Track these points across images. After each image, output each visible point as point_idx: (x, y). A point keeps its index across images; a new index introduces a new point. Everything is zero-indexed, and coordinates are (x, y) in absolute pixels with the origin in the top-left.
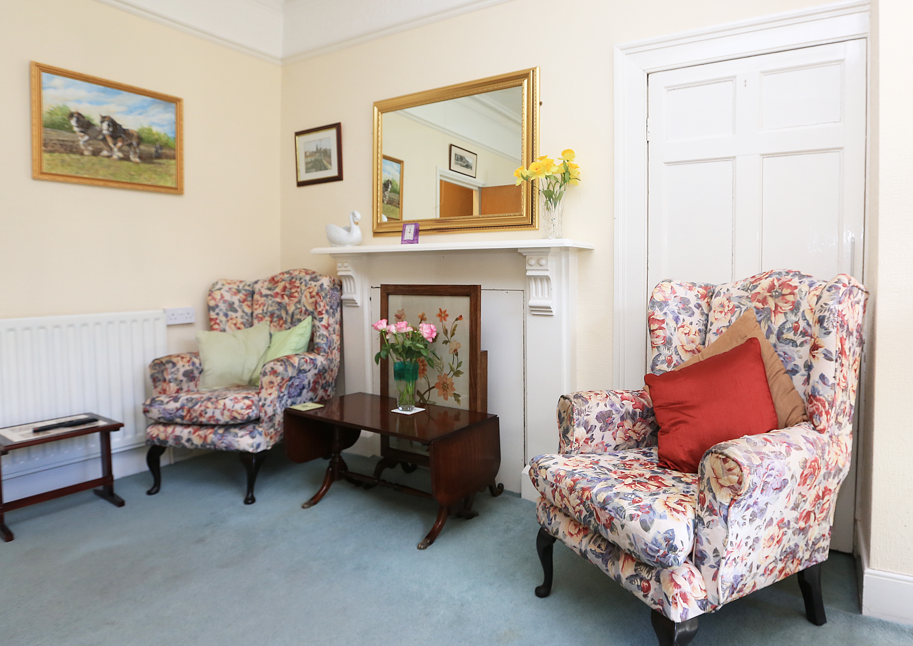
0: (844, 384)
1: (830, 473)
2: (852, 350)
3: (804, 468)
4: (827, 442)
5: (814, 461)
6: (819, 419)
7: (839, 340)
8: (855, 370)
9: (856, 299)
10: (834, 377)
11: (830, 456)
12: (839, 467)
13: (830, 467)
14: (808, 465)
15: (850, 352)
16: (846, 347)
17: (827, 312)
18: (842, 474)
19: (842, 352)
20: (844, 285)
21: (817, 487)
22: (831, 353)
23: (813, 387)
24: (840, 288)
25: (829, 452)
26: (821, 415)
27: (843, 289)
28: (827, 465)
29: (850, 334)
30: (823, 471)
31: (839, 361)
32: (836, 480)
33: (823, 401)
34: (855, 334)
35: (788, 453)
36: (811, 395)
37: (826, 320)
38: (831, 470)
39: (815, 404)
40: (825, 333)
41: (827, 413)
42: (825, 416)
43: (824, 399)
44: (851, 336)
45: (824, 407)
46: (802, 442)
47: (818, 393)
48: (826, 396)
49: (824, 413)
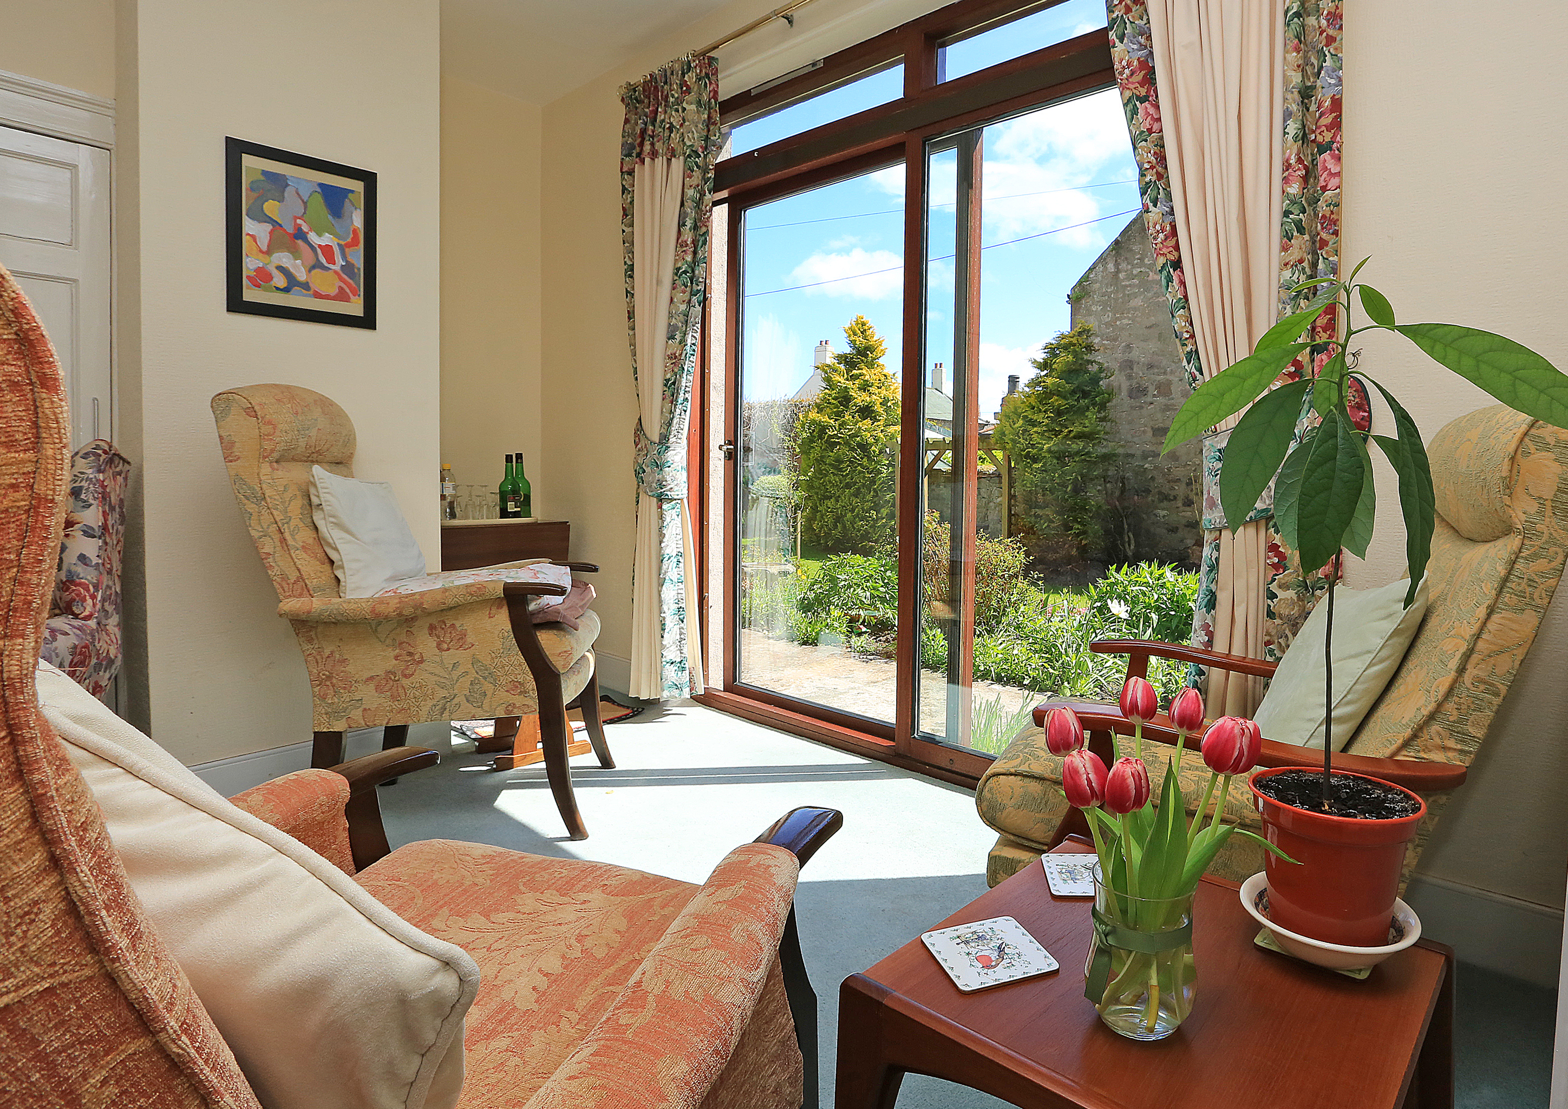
0: (109, 566)
1: (101, 664)
2: (115, 528)
3: (73, 654)
4: (95, 628)
5: (83, 647)
6: (82, 605)
7: (101, 513)
8: (119, 552)
9: (118, 469)
10: (98, 556)
11: (100, 644)
12: (110, 658)
13: (101, 658)
14: (78, 650)
15: (113, 530)
16: (110, 522)
17: (84, 481)
18: (114, 667)
19: (105, 527)
20: (105, 452)
21: (87, 681)
22: (93, 529)
23: (69, 571)
24: (101, 456)
25: (99, 640)
26: (84, 600)
27: (104, 456)
28: (98, 654)
29: (112, 509)
30: (94, 661)
31: (103, 538)
32: (107, 675)
33: (86, 584)
34: (117, 509)
35: (54, 639)
36: (67, 581)
37: (84, 491)
38: (102, 661)
39: (74, 590)
40: (83, 507)
41: (93, 597)
42: (91, 600)
43: (87, 582)
44: (114, 512)
45: (88, 591)
46: (67, 628)
47: (78, 577)
48: (89, 578)
49: (88, 597)
